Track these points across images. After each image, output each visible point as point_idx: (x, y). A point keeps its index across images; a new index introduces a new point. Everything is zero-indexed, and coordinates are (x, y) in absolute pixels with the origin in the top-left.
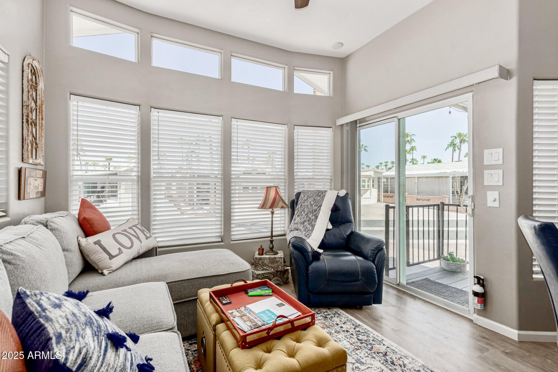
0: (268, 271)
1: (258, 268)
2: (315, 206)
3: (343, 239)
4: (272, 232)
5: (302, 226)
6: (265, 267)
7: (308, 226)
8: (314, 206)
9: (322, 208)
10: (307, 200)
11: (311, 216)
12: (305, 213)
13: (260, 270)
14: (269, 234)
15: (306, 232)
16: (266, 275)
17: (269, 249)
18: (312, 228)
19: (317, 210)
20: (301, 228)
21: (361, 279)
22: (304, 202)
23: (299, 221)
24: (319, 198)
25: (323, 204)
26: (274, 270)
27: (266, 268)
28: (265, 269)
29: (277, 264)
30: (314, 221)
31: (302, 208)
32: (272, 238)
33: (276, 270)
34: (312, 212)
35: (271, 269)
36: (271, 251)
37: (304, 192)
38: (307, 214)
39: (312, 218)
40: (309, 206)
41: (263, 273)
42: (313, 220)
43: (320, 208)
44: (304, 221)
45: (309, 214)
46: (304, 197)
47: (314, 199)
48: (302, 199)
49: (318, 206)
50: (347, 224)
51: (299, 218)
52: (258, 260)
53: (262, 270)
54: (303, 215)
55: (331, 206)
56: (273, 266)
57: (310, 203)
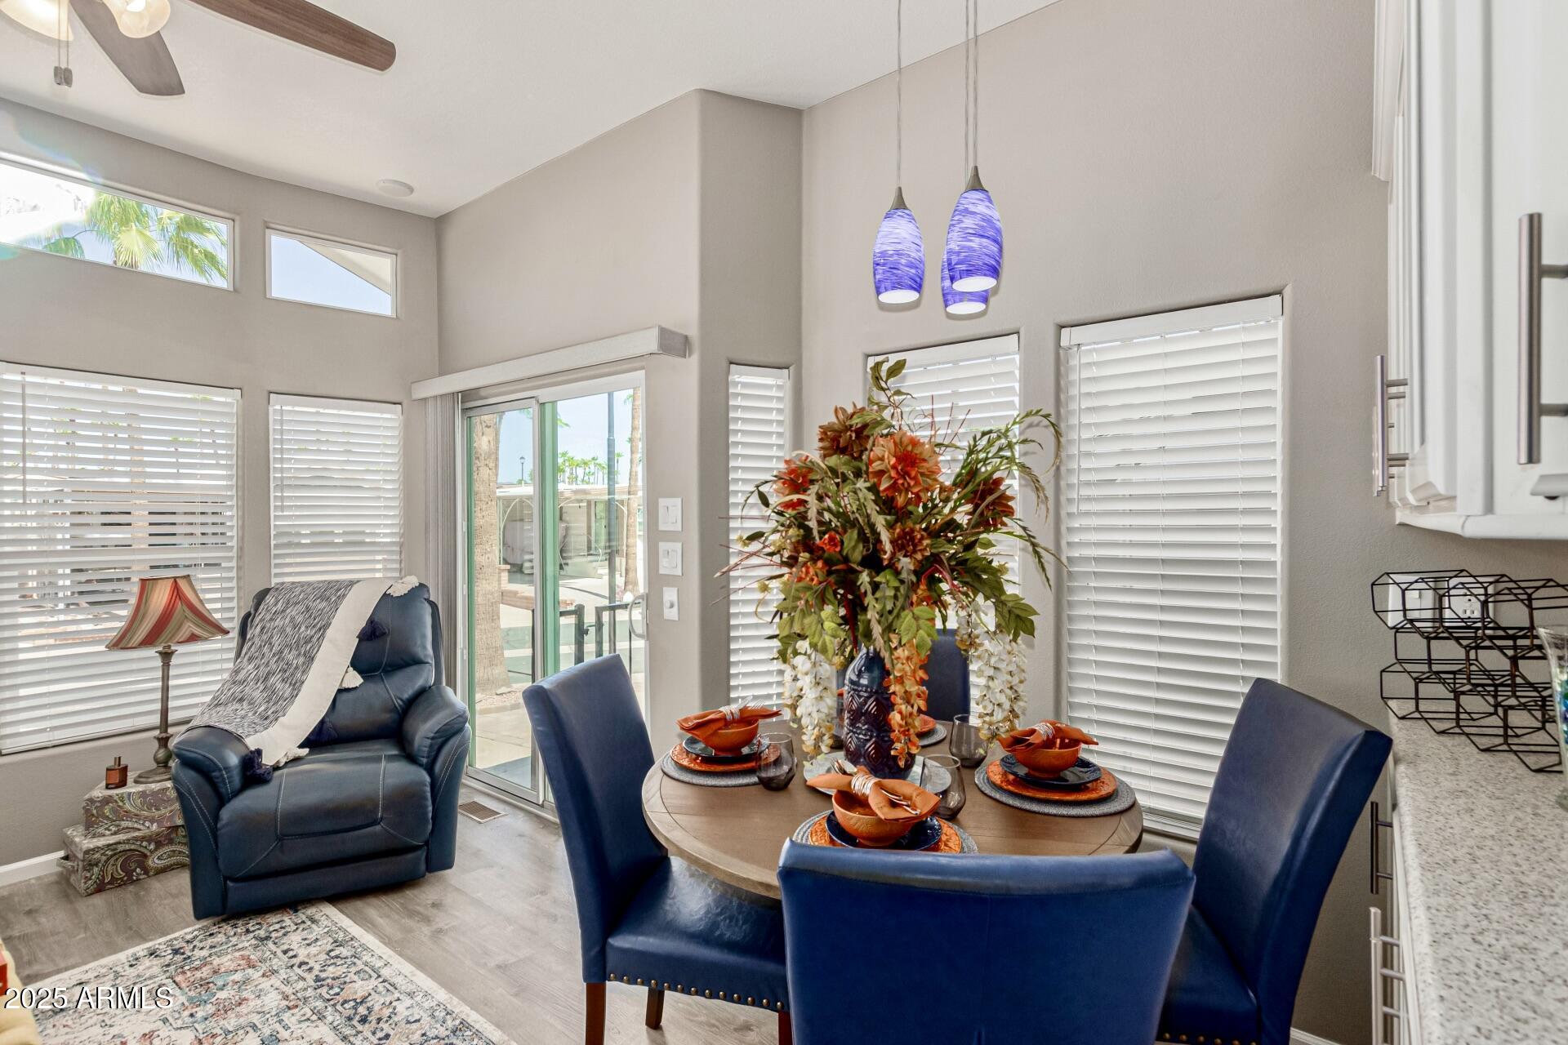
0: (136, 834)
1: (101, 830)
2: (307, 627)
3: (391, 711)
4: (165, 712)
5: (262, 688)
6: (124, 824)
7: (279, 685)
8: (303, 628)
9: (329, 632)
10: (283, 611)
11: (290, 657)
12: (271, 650)
13: (107, 832)
14: (155, 720)
15: (271, 704)
16: (121, 848)
17: (155, 765)
18: (294, 689)
19: (314, 639)
20: (257, 694)
21: (382, 818)
22: (271, 619)
23: (252, 676)
24: (324, 604)
25: (334, 622)
26: (159, 827)
27: (130, 824)
28: (127, 828)
29: (169, 809)
30: (301, 669)
31: (265, 637)
32: (166, 731)
33: (169, 824)
34: (298, 646)
35: (147, 824)
36: (163, 770)
37: (279, 588)
38: (281, 652)
39: (295, 662)
40: (288, 630)
41: (111, 842)
42: (297, 668)
43: (323, 634)
44: (268, 674)
45: (286, 651)
46: (276, 605)
47: (308, 609)
48: (267, 611)
49: (319, 626)
50: (410, 671)
51: (251, 667)
52: (98, 804)
53: (115, 833)
54: (267, 655)
55: (362, 624)
56: (157, 814)
57: (292, 619)
